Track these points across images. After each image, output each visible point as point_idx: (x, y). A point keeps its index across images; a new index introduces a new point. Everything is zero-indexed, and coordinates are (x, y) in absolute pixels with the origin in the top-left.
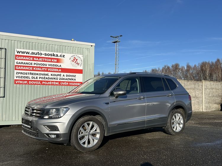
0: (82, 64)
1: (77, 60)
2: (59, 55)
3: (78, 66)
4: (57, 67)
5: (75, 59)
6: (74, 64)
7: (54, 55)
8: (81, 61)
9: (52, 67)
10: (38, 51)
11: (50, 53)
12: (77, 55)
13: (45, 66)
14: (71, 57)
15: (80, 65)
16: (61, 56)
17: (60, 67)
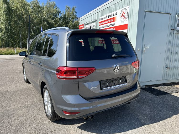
0: (128, 17)
1: (124, 13)
2: (114, 14)
3: (125, 21)
4: (113, 26)
5: (123, 14)
6: (122, 20)
7: (112, 15)
8: (127, 14)
9: (111, 27)
10: (106, 15)
11: (110, 14)
12: (125, 8)
13: (108, 27)
14: (121, 13)
15: (126, 19)
16: (116, 14)
17: (114, 26)
